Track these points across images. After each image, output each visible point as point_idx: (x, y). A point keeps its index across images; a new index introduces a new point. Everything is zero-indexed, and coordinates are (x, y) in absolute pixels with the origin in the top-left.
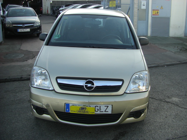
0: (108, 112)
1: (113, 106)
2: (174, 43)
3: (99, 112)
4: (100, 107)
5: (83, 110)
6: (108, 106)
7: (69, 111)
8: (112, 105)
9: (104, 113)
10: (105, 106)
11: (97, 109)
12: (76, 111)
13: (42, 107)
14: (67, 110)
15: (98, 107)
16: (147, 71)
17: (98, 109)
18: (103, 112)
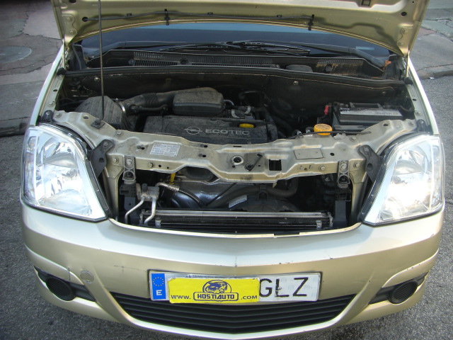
0: (305, 295)
1: (324, 276)
2: (444, 9)
3: (272, 299)
4: (278, 281)
5: (217, 291)
6: (306, 279)
7: (164, 296)
8: (321, 273)
9: (292, 299)
10: (296, 279)
11: (267, 288)
12: (191, 297)
13: (67, 280)
14: (158, 293)
15: (270, 281)
16: (437, 135)
17: (270, 289)
18: (287, 296)
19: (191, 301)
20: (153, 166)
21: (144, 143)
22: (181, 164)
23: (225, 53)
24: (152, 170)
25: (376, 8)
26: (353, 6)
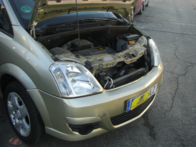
0: (154, 92)
3: (149, 96)
4: (151, 90)
6: (155, 86)
12: (136, 105)
17: (149, 93)
19: (135, 107)
20: (107, 66)
21: (99, 58)
22: (116, 62)
23: (84, 23)
24: (108, 67)
25: (127, 2)
26: (121, 2)
